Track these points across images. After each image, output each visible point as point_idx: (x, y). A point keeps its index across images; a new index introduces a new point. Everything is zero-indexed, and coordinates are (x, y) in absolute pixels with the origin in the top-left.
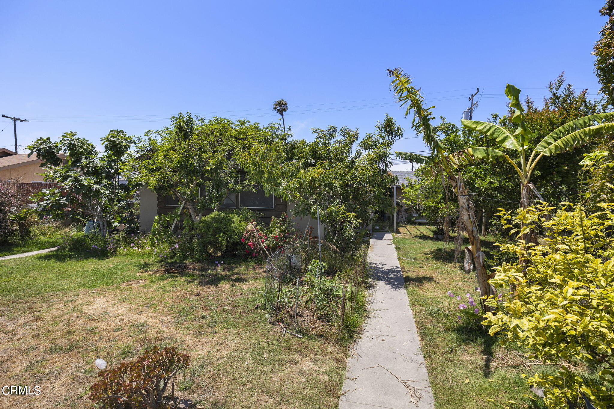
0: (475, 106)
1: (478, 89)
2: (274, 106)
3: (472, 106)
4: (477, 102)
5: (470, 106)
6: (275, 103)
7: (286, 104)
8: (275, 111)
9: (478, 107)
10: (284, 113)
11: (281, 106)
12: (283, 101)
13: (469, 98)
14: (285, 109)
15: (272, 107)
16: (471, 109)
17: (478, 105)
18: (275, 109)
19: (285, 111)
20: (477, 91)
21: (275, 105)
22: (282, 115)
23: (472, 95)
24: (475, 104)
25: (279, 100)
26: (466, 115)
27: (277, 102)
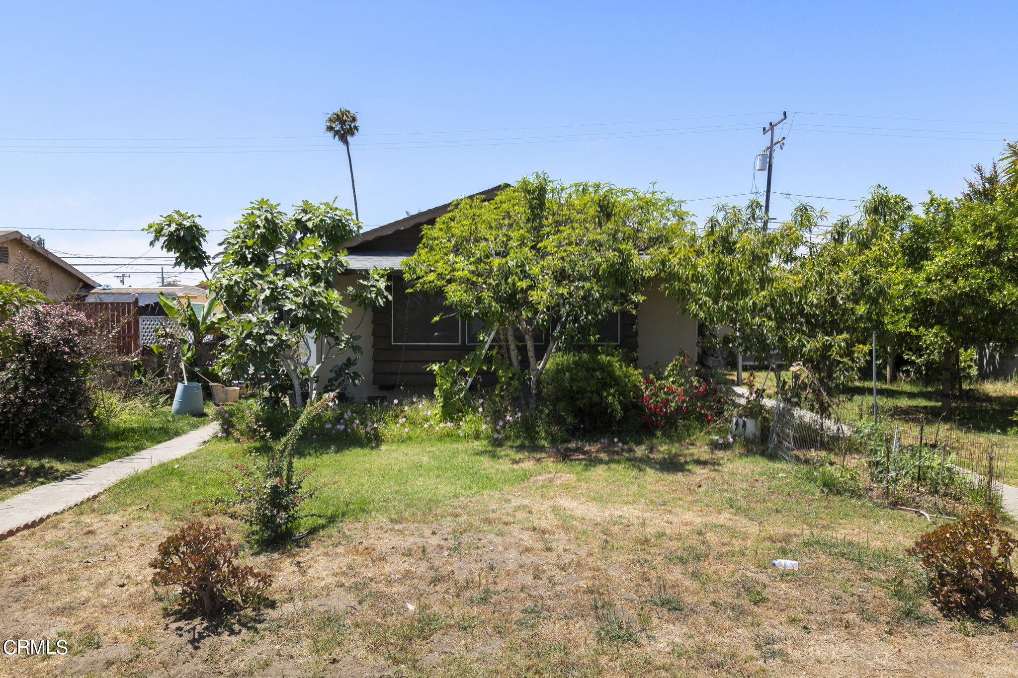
0: (778, 145)
1: (785, 113)
2: (329, 124)
3: (773, 144)
4: (784, 138)
5: (769, 145)
6: (329, 116)
7: (354, 119)
8: (330, 135)
9: (784, 147)
10: (349, 138)
11: (343, 123)
12: (349, 112)
13: (764, 129)
14: (352, 131)
15: (324, 124)
16: (771, 149)
17: (783, 144)
18: (330, 129)
19: (353, 134)
20: (783, 117)
21: (330, 120)
22: (346, 142)
23: (771, 123)
24: (778, 142)
25: (339, 110)
26: (763, 162)
27: (335, 114)
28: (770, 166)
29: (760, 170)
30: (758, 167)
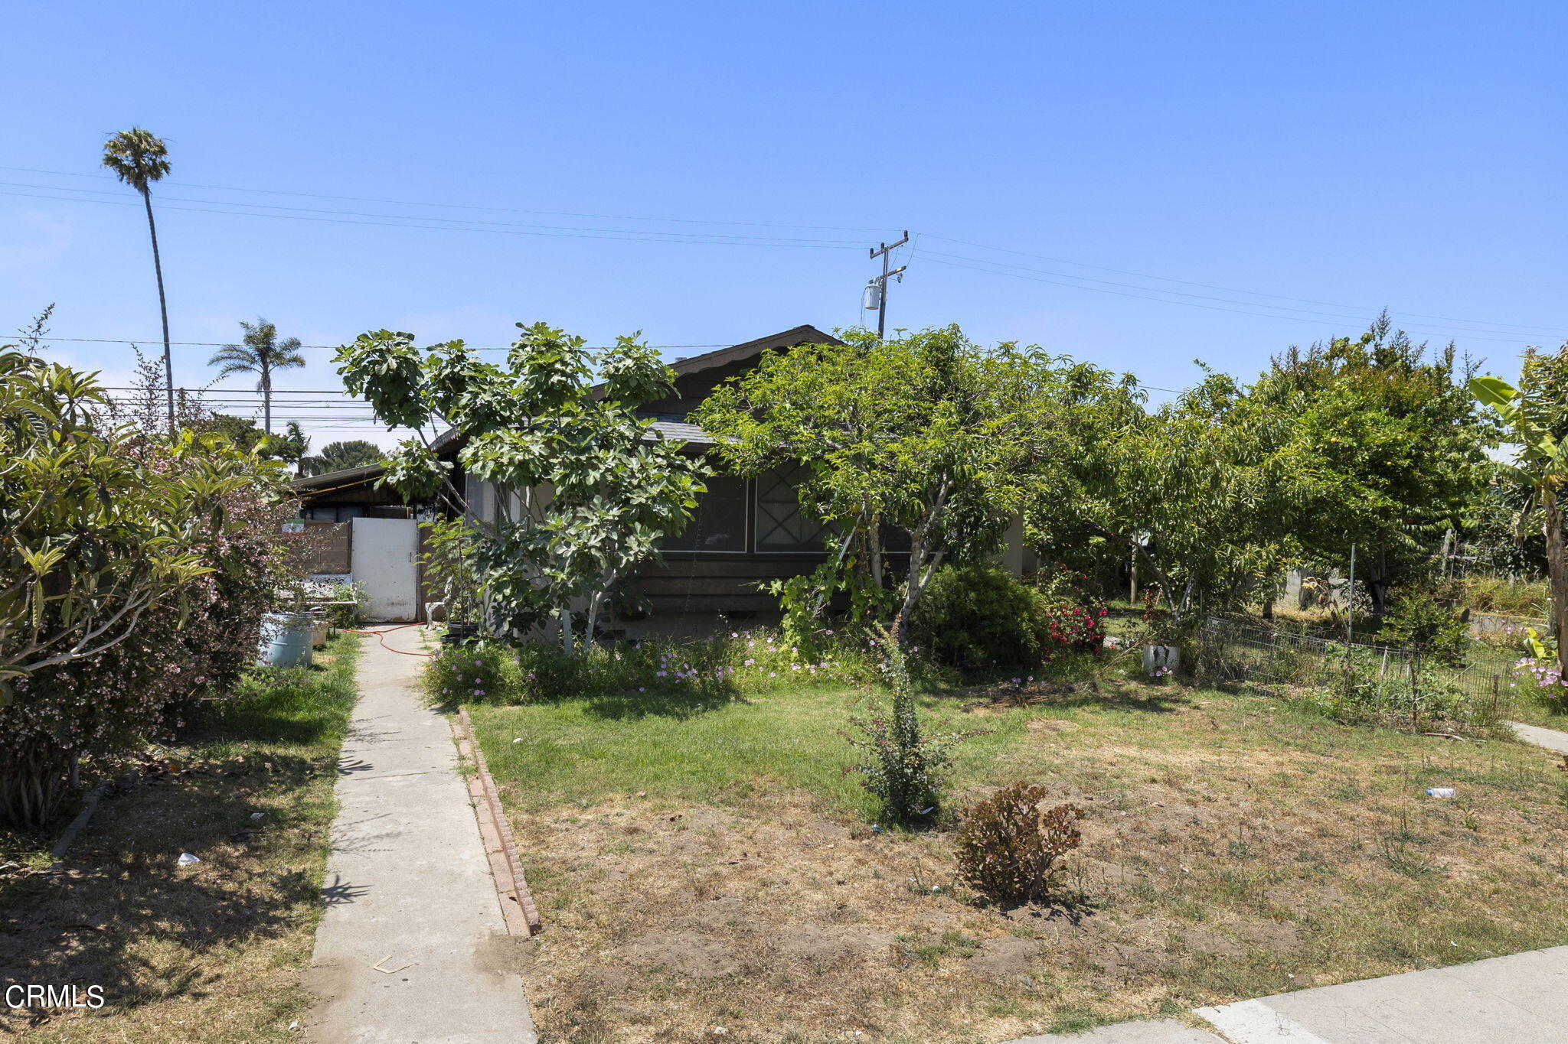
0: (895, 276)
1: (906, 234)
2: (110, 153)
3: (886, 274)
4: (904, 268)
5: (881, 274)
6: (112, 138)
7: (162, 151)
8: (112, 172)
9: (904, 280)
10: (151, 184)
11: (138, 154)
12: (151, 136)
13: (872, 250)
14: (156, 171)
15: (100, 153)
16: (883, 279)
17: (904, 275)
18: (113, 161)
19: (158, 177)
20: (902, 238)
21: (114, 146)
22: (144, 189)
23: (883, 245)
24: (896, 272)
25: (131, 130)
26: (874, 297)
27: (125, 137)
28: (883, 304)
29: (871, 308)
30: (867, 304)
